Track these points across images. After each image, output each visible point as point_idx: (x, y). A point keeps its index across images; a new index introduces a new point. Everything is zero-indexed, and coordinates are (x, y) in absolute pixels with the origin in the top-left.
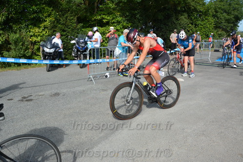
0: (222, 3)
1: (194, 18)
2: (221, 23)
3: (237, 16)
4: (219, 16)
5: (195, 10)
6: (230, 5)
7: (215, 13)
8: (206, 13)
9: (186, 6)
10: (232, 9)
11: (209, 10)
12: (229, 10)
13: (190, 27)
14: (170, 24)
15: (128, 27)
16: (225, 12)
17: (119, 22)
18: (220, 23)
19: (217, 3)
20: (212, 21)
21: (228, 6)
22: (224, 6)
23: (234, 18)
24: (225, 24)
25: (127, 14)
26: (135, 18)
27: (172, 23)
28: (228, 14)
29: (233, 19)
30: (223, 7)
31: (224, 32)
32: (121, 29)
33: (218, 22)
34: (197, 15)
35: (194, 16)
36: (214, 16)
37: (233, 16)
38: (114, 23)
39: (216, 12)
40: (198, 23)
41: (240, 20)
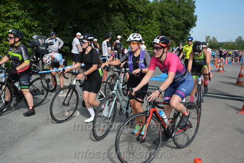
0: (170, 5)
1: (133, 21)
2: (170, 29)
3: (187, 21)
4: (166, 20)
5: (134, 10)
6: (179, 7)
7: (161, 16)
8: (148, 15)
9: (121, 3)
10: (181, 12)
11: (152, 11)
12: (177, 14)
13: (127, 32)
14: (98, 26)
15: (33, 26)
16: (174, 15)
17: (17, 18)
18: (167, 30)
19: (164, 3)
20: (157, 26)
21: (177, 9)
22: (172, 7)
23: (184, 23)
24: (174, 31)
25: (31, 6)
26: (45, 15)
27: (101, 26)
28: (178, 18)
29: (183, 25)
30: (170, 10)
31: (173, 41)
32: (21, 28)
33: (165, 28)
34: (136, 16)
35: (132, 17)
36: (160, 20)
37: (182, 21)
38: (8, 17)
39: (163, 15)
40: (138, 27)
41: (191, 27)
